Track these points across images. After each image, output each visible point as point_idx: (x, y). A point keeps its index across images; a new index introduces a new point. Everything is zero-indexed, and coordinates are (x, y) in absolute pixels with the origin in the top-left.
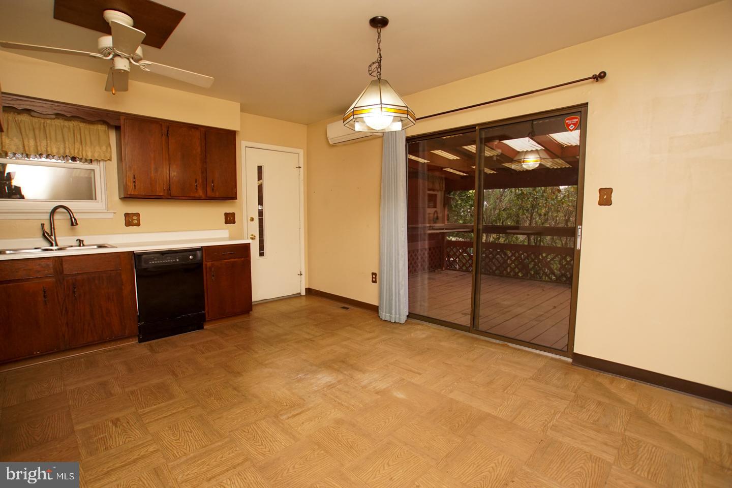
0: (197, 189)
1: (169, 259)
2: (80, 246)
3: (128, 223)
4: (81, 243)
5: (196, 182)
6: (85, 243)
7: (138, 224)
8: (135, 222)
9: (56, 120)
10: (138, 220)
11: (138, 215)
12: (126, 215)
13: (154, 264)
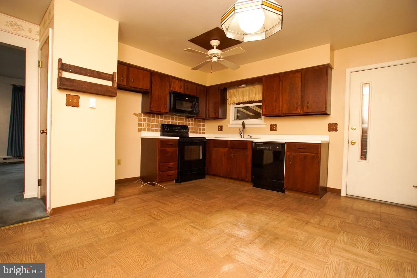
0: (297, 108)
1: (266, 147)
2: (250, 138)
3: (272, 130)
4: (251, 137)
5: (297, 104)
6: (252, 137)
7: (276, 130)
8: (274, 129)
9: (246, 88)
10: (276, 128)
11: (276, 125)
12: (271, 125)
13: (259, 148)
